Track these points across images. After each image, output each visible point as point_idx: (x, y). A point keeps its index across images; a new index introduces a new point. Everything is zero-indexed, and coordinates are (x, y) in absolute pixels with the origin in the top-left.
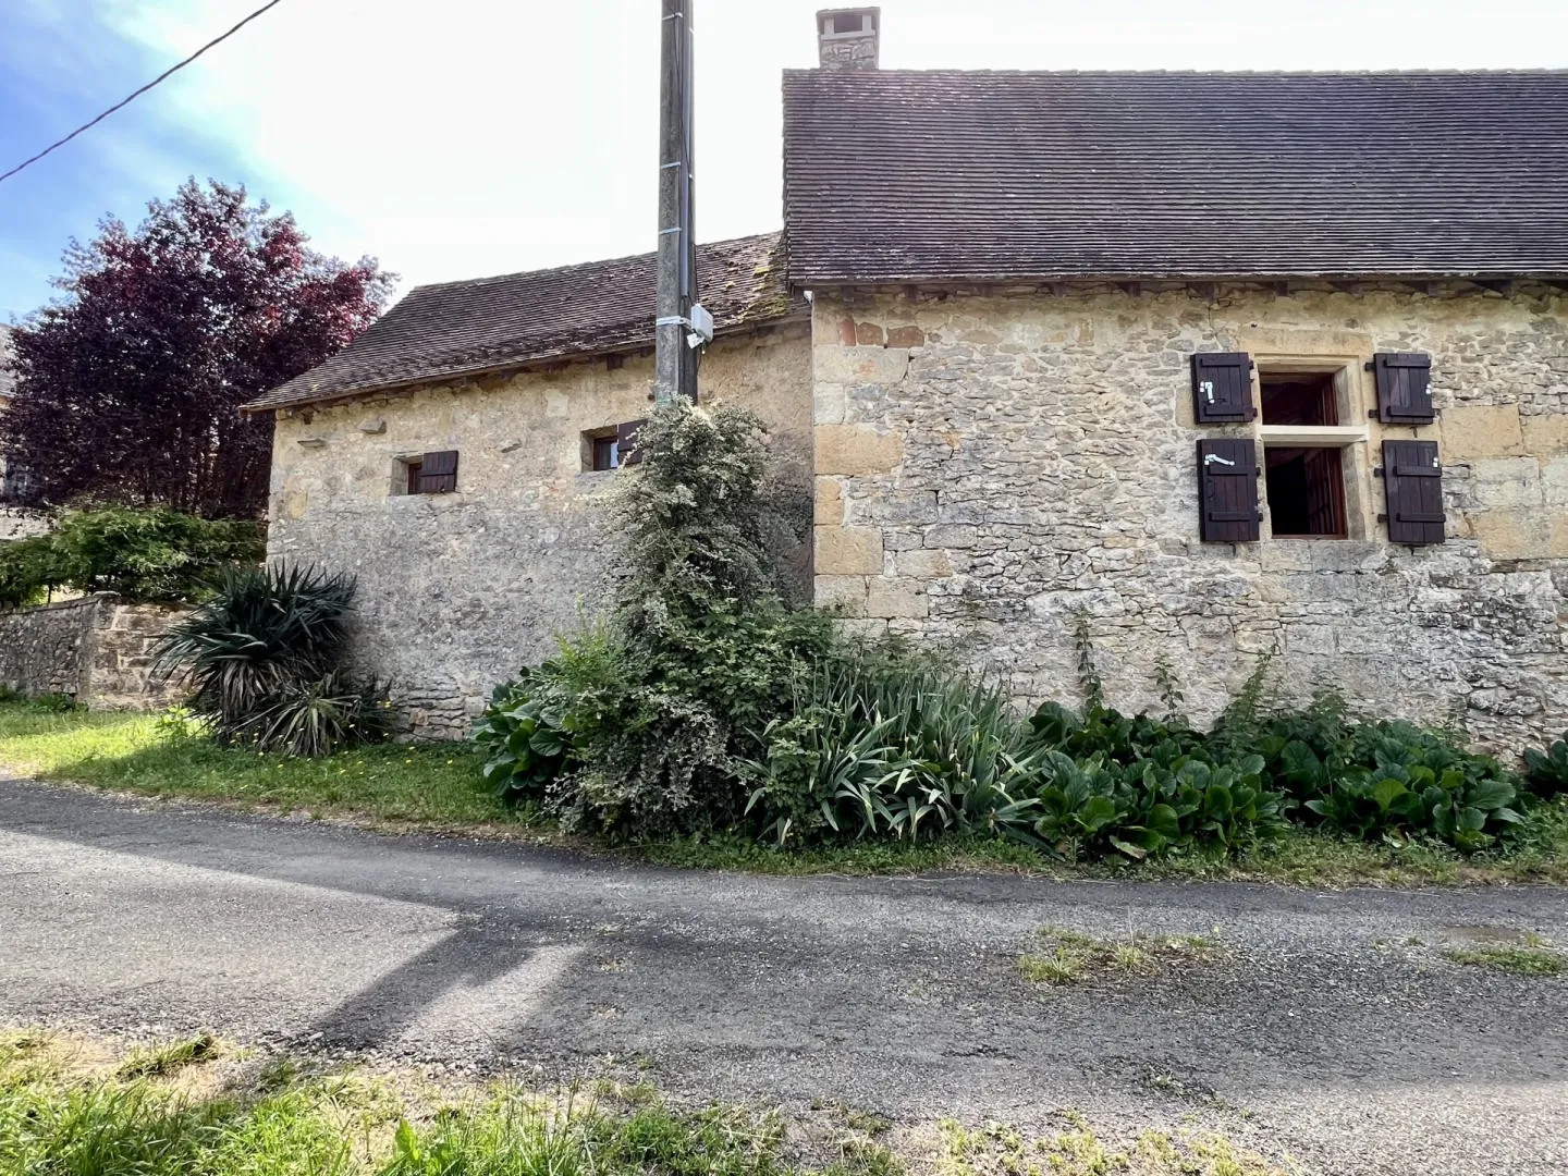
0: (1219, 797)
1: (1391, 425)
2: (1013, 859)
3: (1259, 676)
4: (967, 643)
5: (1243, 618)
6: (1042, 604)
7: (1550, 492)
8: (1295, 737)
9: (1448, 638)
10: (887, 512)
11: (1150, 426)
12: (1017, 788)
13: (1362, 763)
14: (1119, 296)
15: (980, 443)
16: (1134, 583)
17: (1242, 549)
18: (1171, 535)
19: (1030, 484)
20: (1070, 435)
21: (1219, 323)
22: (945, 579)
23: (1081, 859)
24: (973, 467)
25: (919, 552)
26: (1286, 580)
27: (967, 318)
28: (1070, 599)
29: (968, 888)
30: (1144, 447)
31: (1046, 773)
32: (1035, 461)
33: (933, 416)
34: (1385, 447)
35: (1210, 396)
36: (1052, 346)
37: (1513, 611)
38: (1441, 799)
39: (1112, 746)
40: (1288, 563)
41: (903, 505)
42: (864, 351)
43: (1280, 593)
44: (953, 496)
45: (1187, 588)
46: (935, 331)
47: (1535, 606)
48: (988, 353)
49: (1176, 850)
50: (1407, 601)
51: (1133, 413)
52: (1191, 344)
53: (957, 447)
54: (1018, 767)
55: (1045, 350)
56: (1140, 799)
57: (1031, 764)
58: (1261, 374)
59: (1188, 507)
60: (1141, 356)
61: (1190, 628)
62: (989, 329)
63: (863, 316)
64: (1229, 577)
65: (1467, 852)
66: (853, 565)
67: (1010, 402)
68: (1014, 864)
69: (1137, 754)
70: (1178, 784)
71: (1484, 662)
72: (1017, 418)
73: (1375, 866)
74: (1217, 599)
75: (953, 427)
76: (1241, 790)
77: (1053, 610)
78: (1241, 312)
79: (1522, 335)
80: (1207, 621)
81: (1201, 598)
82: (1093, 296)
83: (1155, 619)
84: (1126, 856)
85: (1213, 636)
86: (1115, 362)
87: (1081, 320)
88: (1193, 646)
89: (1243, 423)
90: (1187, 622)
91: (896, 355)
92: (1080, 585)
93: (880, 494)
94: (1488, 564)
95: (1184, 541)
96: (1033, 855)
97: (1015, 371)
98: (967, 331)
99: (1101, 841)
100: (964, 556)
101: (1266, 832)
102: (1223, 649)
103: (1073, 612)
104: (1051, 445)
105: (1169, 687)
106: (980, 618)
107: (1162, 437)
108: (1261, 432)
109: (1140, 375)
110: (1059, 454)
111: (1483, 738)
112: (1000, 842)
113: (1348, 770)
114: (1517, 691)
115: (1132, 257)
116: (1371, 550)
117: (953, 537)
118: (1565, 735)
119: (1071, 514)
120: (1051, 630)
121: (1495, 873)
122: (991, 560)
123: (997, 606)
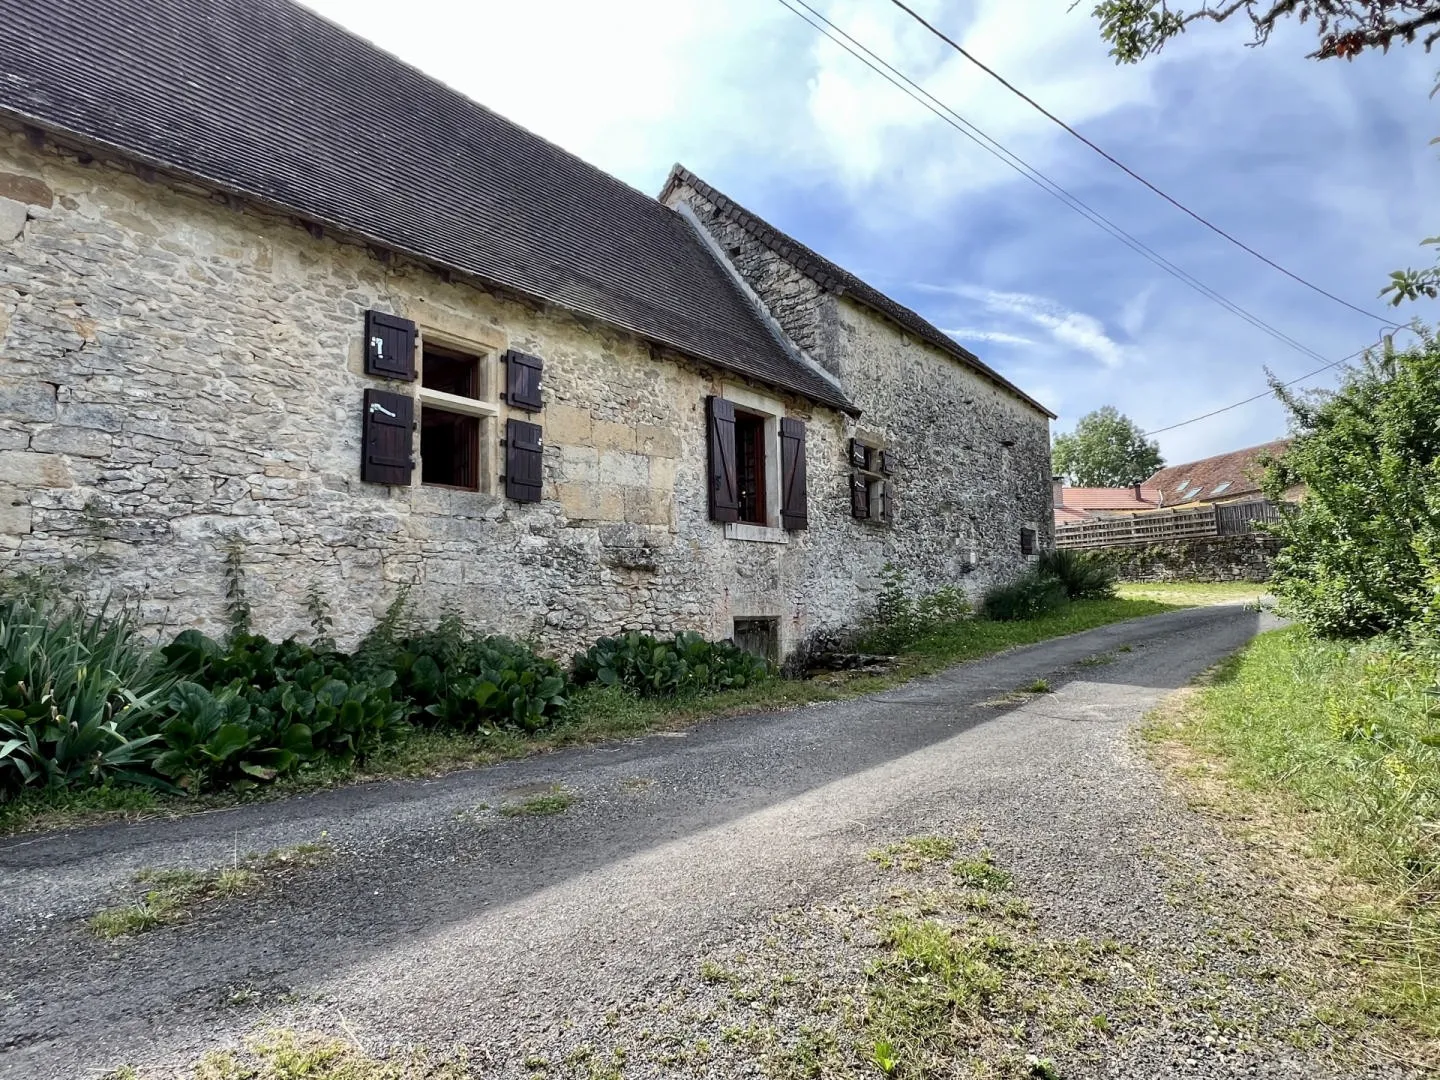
0: (352, 711)
1: (514, 407)
2: (120, 805)
3: (400, 602)
4: (86, 566)
5: (392, 551)
6: (190, 527)
7: (602, 474)
8: (424, 653)
9: (537, 573)
11: (322, 366)
12: (135, 726)
13: (471, 671)
14: (302, 234)
15: (125, 341)
16: (294, 513)
17: (396, 491)
18: (334, 472)
19: (186, 398)
20: (237, 356)
21: (394, 289)
22: (60, 491)
23: (204, 790)
24: (112, 366)
25: (22, 454)
26: (429, 521)
27: (118, 195)
28: (222, 524)
29: (48, 850)
30: (316, 386)
31: (172, 706)
32: (194, 375)
33: (59, 296)
34: (509, 423)
35: (380, 352)
36: (224, 260)
37: (576, 555)
38: (519, 694)
39: (254, 673)
40: (433, 507)
41: (2, 395)
43: (424, 532)
44: (81, 395)
45: (346, 522)
46: (70, 196)
47: (589, 552)
48: (144, 244)
49: (307, 765)
50: (513, 545)
51: (305, 349)
52: (368, 301)
53: (90, 339)
54: (141, 702)
55: (216, 261)
56: (277, 720)
57: (156, 697)
58: (424, 343)
59: (352, 448)
60: (319, 297)
61: (345, 559)
62: (148, 217)
64: (383, 515)
65: (530, 731)
67: (170, 306)
68: (121, 810)
69: (280, 678)
70: (317, 702)
71: (557, 592)
72: (175, 325)
73: (469, 752)
74: (368, 533)
75: (87, 315)
76: (373, 702)
77: (202, 535)
78: (412, 285)
80: (361, 553)
81: (356, 532)
82: (275, 225)
83: (313, 548)
84: (255, 779)
85: (364, 566)
86: (292, 297)
87: (260, 244)
88: (346, 575)
89: (406, 381)
90: (342, 553)
91: (8, 208)
92: (236, 511)
94: (565, 521)
95: (345, 478)
96: (148, 797)
97: (178, 273)
98: (117, 210)
99: (230, 769)
100: (88, 466)
101: (389, 736)
102: (373, 578)
103: (225, 538)
104: (215, 362)
105: (319, 613)
106: (106, 538)
107: (333, 379)
108: (420, 392)
109: (317, 316)
110: (223, 374)
111: (552, 646)
112: (105, 788)
113: (461, 676)
114: (574, 612)
115: (319, 200)
116: (493, 503)
117: (77, 442)
118: (597, 642)
119: (231, 436)
120: (198, 556)
121: (546, 744)
122: (127, 474)
123: (132, 525)
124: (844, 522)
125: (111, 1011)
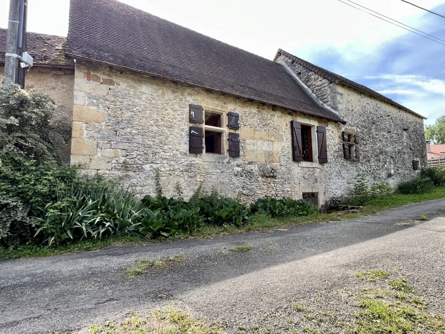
0: (188, 218)
1: (231, 129)
2: (132, 241)
3: (200, 187)
4: (124, 178)
5: (198, 173)
6: (147, 167)
7: (258, 148)
8: (207, 202)
9: (239, 179)
10: (99, 136)
11: (179, 121)
12: (135, 220)
13: (221, 208)
14: (172, 85)
15: (131, 118)
16: (172, 163)
17: (199, 155)
18: (182, 150)
19: (145, 133)
20: (157, 120)
21: (196, 97)
22: (118, 159)
23: (152, 238)
24: (128, 125)
25: (109, 149)
26: (208, 164)
27: (129, 81)
28: (155, 166)
29: (116, 251)
30: (177, 127)
31: (144, 215)
32: (147, 126)
33: (116, 108)
34: (230, 134)
35: (193, 116)
36: (154, 94)
37: (250, 173)
38: (235, 215)
39: (163, 207)
40: (208, 160)
41: (105, 134)
42: (93, 84)
43: (206, 167)
44: (122, 133)
45: (185, 165)
46: (118, 82)
47: (254, 172)
48: (135, 92)
49: (177, 233)
50: (232, 170)
51: (174, 117)
52: (190, 101)
53: (124, 119)
54: (136, 214)
55: (152, 95)
56: (169, 220)
57: (140, 213)
58: (205, 112)
59: (186, 143)
60: (177, 102)
61: (186, 175)
62: (136, 85)
63: (94, 72)
64: (195, 162)
65: (238, 226)
66: (85, 152)
67: (141, 108)
68: (132, 242)
69: (169, 208)
70: (179, 215)
71: (245, 184)
72: (143, 113)
73: (221, 232)
74: (192, 168)
75: (123, 113)
76: (194, 216)
77: (150, 169)
78: (201, 96)
79: (255, 113)
80: (189, 173)
81: (188, 167)
82: (166, 83)
83: (177, 172)
84: (164, 236)
85: (191, 177)
86: (170, 102)
87: (162, 89)
88: (186, 180)
89: (200, 124)
90: (185, 173)
91: (105, 87)
92: (158, 162)
93: (97, 130)
94: (247, 162)
95: (185, 152)
96: (138, 239)
97: (143, 99)
98: (129, 84)
99: (158, 233)
100: (124, 152)
101: (198, 226)
102: (193, 180)
103: (155, 170)
104: (152, 122)
105: (179, 190)
106: (128, 171)
107: (181, 124)
108: (204, 126)
109: (177, 107)
110: (154, 125)
111: (244, 201)
112: (129, 236)
113: (218, 209)
114: (251, 190)
115: (176, 75)
116: (225, 158)
117: (121, 146)
118: (258, 200)
119: (156, 142)
120: (149, 175)
121: (243, 230)
122: (132, 153)
123: (133, 167)
124: (341, 160)
125: (130, 295)
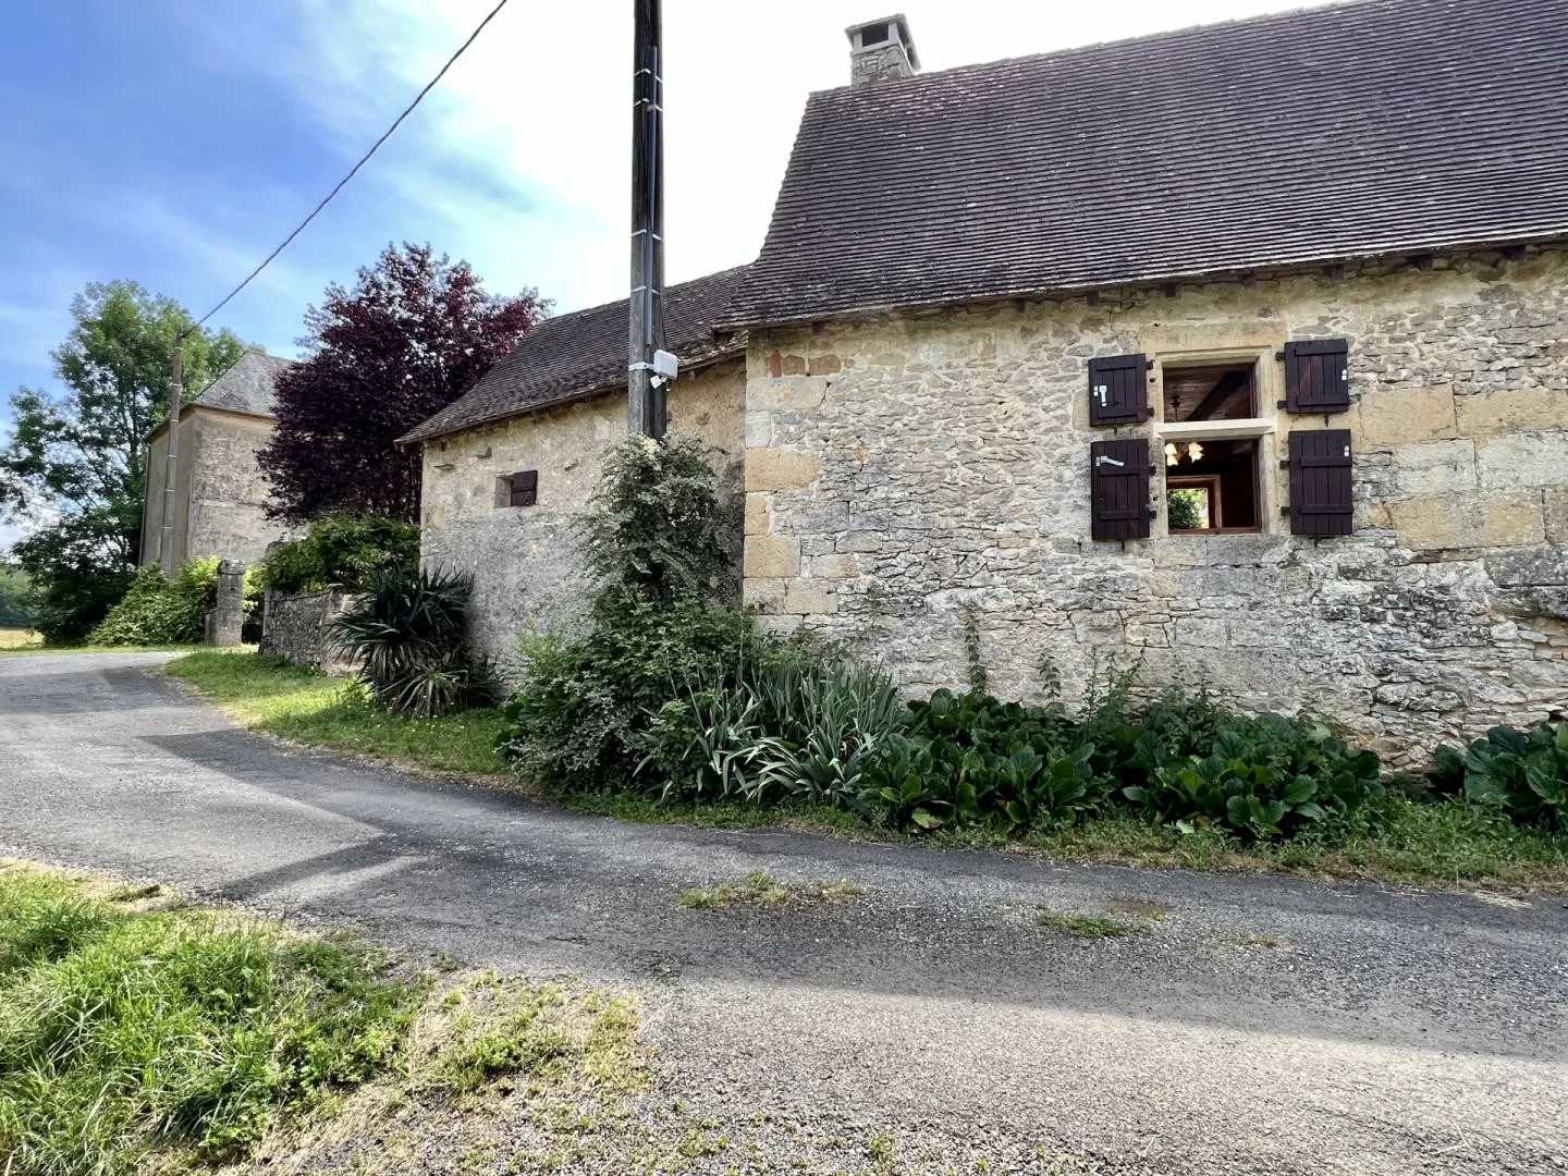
1: (1301, 415)
4: (870, 636)
5: (1133, 612)
6: (939, 601)
7: (1486, 477)
9: (1354, 631)
10: (805, 521)
11: (1047, 431)
15: (887, 456)
16: (1026, 581)
17: (1135, 546)
18: (1064, 534)
19: (932, 492)
20: (969, 444)
21: (1120, 326)
22: (853, 580)
24: (880, 479)
25: (831, 556)
26: (1178, 575)
27: (878, 343)
28: (964, 595)
30: (1041, 453)
32: (936, 470)
33: (846, 435)
34: (1295, 439)
35: (1104, 400)
36: (955, 362)
37: (1432, 602)
40: (1182, 558)
41: (818, 516)
42: (787, 380)
43: (1171, 588)
44: (862, 505)
45: (1077, 584)
46: (850, 358)
47: (1463, 597)
48: (897, 373)
50: (1309, 594)
51: (1030, 420)
52: (1091, 349)
53: (866, 462)
55: (949, 366)
58: (1163, 371)
59: (1081, 508)
60: (1041, 365)
61: (1080, 622)
62: (898, 351)
63: (787, 349)
64: (1119, 573)
66: (775, 569)
67: (916, 417)
71: (1396, 656)
72: (921, 431)
74: (1106, 594)
75: (864, 444)
77: (948, 606)
78: (1144, 313)
79: (1464, 307)
80: (1097, 615)
81: (1090, 594)
82: (997, 313)
83: (1044, 613)
85: (1101, 629)
86: (1015, 373)
87: (985, 335)
88: (1080, 639)
89: (1139, 423)
90: (1076, 616)
91: (815, 383)
92: (974, 583)
93: (799, 506)
94: (1408, 554)
95: (1076, 538)
97: (921, 388)
98: (878, 355)
100: (869, 559)
102: (1112, 642)
103: (967, 608)
104: (951, 455)
105: (1050, 677)
106: (882, 614)
107: (1059, 441)
108: (1161, 429)
109: (1039, 383)
110: (958, 463)
111: (1390, 733)
114: (1432, 685)
116: (1274, 543)
117: (860, 543)
118: (1490, 733)
119: (968, 518)
120: (946, 624)
122: (894, 562)
123: (897, 602)
